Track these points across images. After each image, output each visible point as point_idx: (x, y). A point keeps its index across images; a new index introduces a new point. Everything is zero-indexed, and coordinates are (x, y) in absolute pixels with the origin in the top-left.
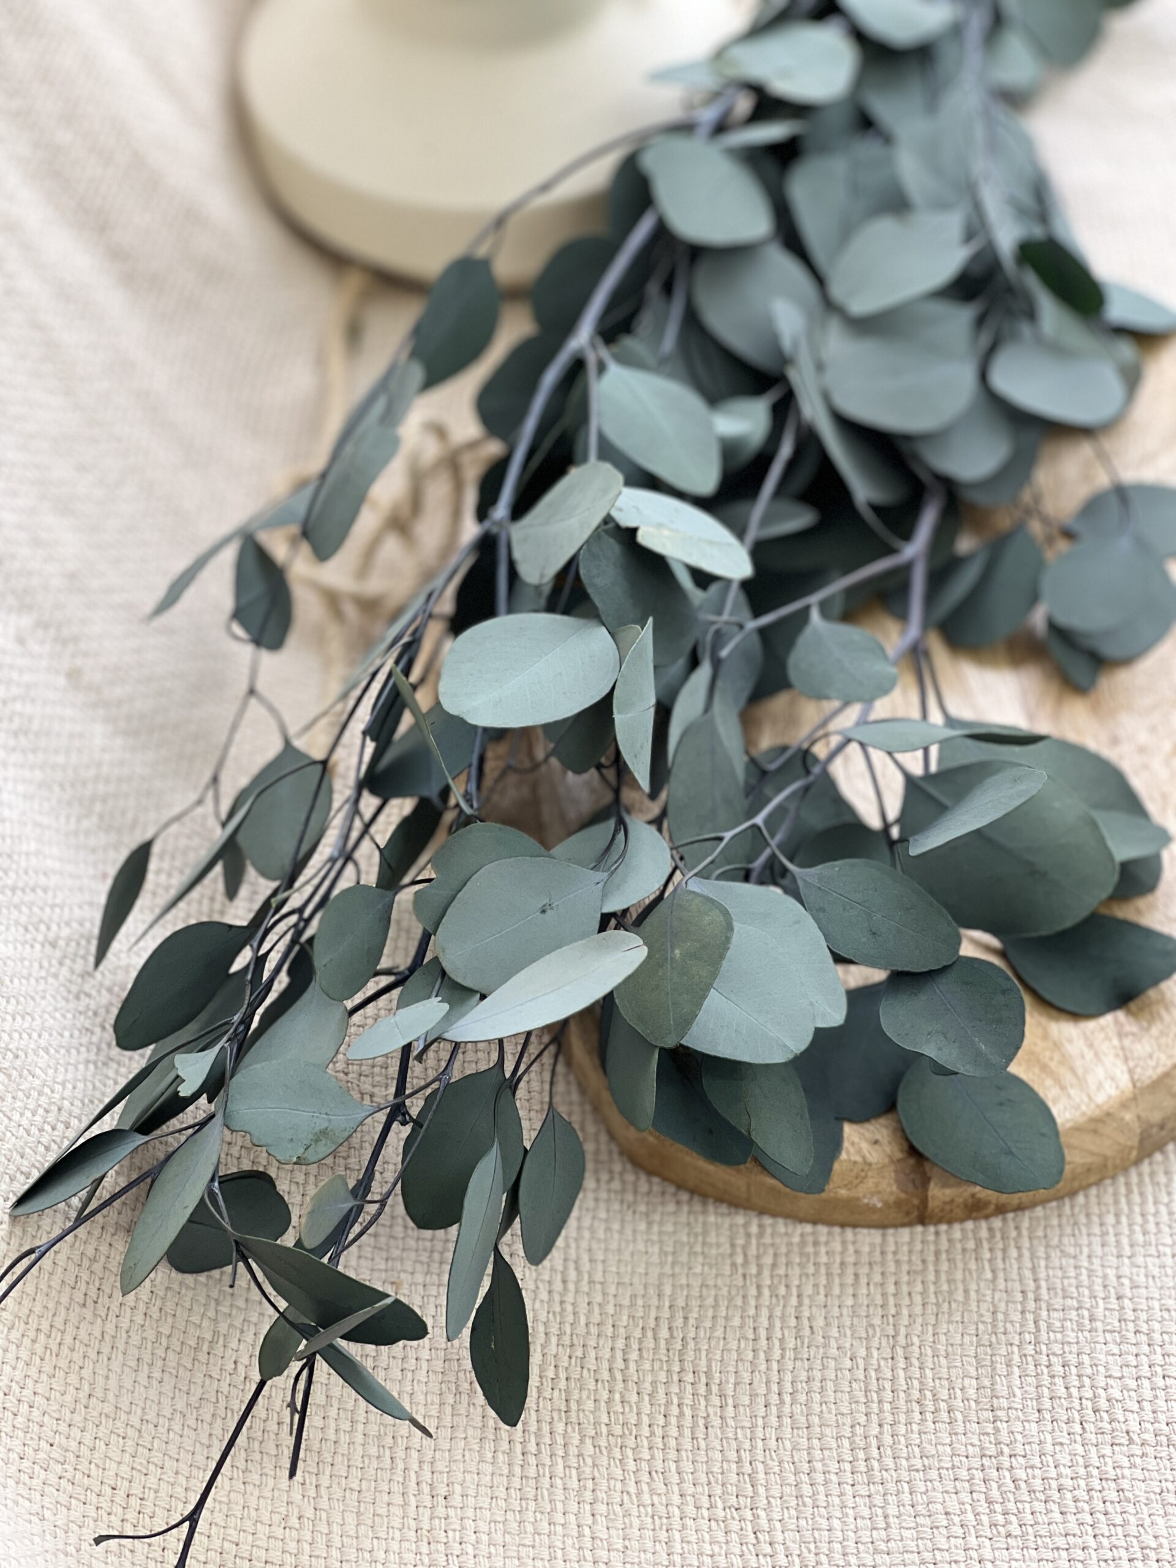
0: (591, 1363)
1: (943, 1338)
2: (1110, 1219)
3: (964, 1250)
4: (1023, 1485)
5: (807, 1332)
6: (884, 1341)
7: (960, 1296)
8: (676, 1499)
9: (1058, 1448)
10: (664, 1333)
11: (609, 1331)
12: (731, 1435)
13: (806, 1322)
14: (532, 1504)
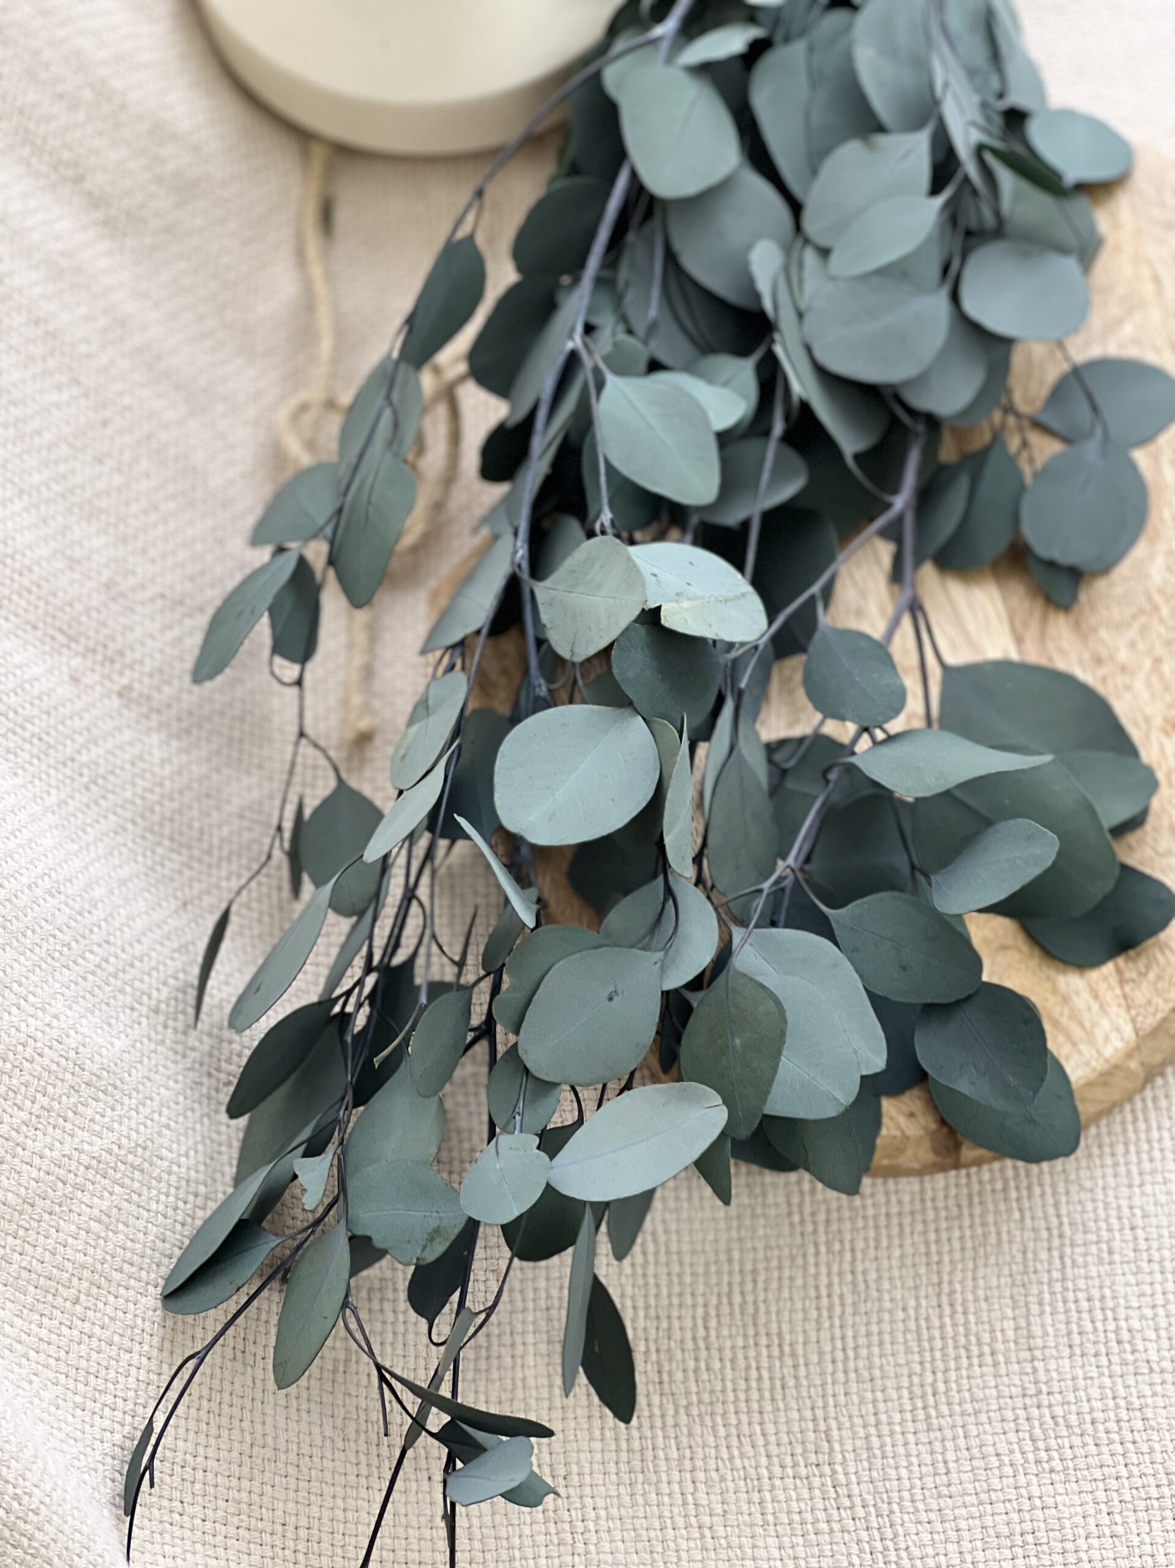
0: (677, 1335)
1: (981, 1283)
2: (1120, 1149)
3: (993, 1191)
4: (1061, 1421)
5: (862, 1286)
6: (930, 1289)
7: (993, 1239)
8: (764, 1461)
9: (1089, 1382)
10: (737, 1299)
11: (689, 1300)
12: (805, 1394)
13: (860, 1277)
14: (640, 1477)
